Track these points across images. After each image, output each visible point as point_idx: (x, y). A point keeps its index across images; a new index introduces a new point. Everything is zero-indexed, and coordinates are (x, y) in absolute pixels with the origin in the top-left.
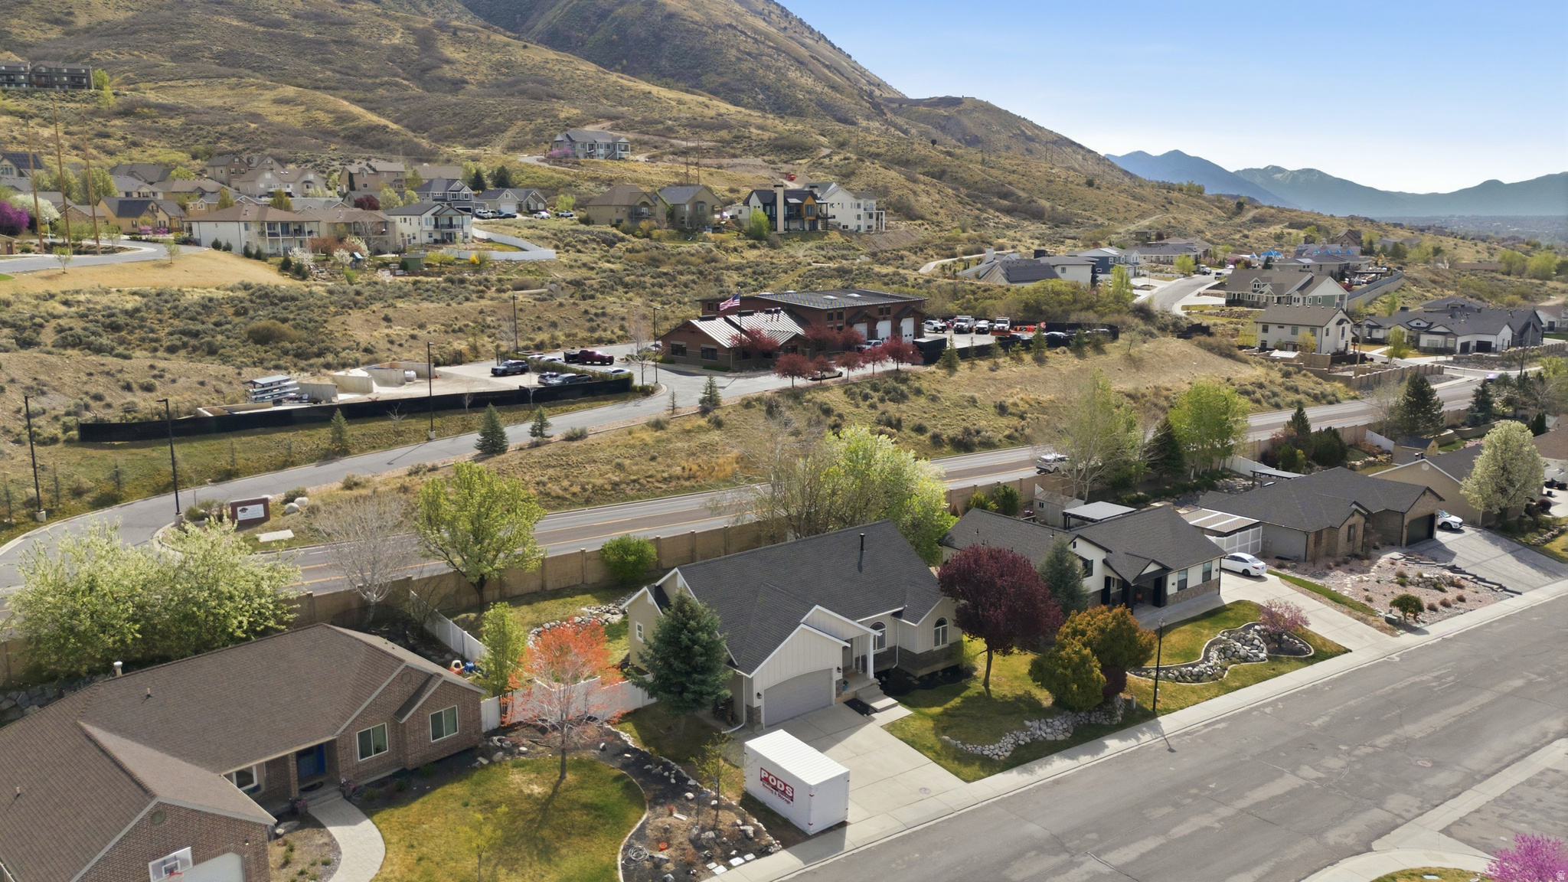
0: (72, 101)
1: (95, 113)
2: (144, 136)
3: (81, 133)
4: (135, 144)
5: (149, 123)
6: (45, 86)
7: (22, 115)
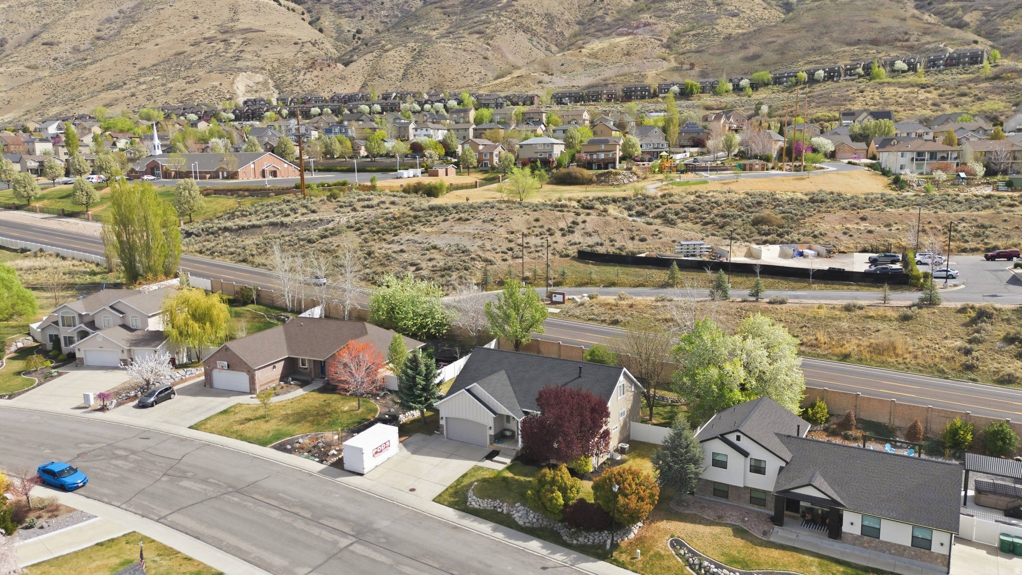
0: (964, 73)
1: (970, 81)
2: (992, 93)
3: (950, 94)
4: (979, 99)
5: (1006, 83)
6: (954, 65)
7: (923, 86)
